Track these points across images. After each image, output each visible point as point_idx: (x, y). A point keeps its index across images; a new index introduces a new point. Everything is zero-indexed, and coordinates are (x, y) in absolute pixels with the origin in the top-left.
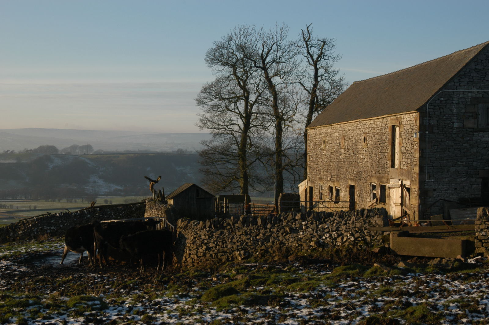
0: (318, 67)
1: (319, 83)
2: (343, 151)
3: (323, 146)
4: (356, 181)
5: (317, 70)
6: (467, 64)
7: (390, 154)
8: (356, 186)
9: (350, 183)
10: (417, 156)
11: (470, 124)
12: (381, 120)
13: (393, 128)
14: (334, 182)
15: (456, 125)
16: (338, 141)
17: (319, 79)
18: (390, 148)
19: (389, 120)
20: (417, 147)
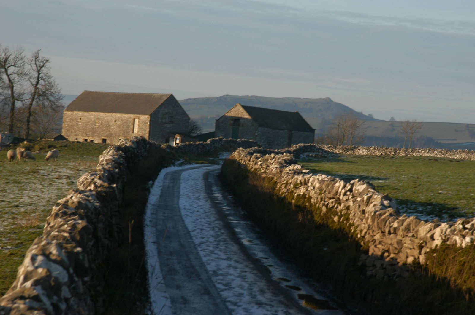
0: (40, 72)
1: (40, 82)
2: (97, 124)
3: (79, 120)
4: (108, 137)
5: (39, 74)
6: (165, 101)
7: (132, 128)
8: (108, 139)
9: (103, 138)
10: (148, 130)
11: (164, 121)
12: (127, 115)
13: (134, 119)
14: (89, 137)
15: (160, 121)
16: (93, 120)
17: (40, 79)
18: (132, 127)
19: (132, 116)
20: (148, 127)
